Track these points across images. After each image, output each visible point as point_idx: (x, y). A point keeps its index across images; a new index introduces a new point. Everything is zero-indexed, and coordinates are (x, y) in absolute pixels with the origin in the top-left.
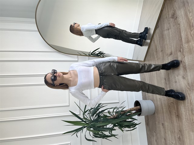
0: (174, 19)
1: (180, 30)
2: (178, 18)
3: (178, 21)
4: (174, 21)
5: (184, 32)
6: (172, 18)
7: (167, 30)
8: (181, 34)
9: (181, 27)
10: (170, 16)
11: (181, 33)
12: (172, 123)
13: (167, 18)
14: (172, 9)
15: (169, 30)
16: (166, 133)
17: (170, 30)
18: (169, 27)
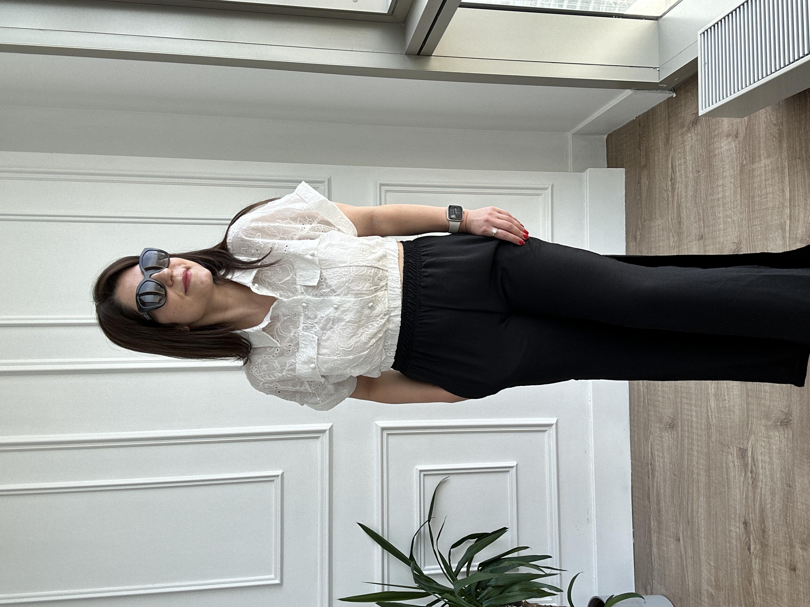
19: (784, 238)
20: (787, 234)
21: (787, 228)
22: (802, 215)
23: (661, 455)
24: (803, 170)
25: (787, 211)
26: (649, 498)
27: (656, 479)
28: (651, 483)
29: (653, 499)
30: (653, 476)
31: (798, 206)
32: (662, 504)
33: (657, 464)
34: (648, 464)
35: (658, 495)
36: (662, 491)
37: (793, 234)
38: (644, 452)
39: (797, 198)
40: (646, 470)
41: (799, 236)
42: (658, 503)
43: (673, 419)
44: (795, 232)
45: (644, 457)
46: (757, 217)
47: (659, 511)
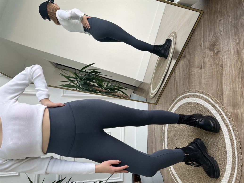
0: (214, 52)
1: (222, 77)
2: (220, 53)
3: (221, 59)
4: (212, 57)
5: (228, 83)
6: (210, 49)
7: (197, 67)
8: (222, 86)
9: (224, 72)
10: (207, 45)
11: (222, 83)
13: (201, 46)
14: (213, 33)
15: (201, 68)
17: (203, 70)
18: (203, 64)
19: (201, 49)
20: (202, 47)
21: (202, 45)
22: (208, 40)
23: (157, 128)
24: (209, 24)
25: (202, 39)
26: (153, 143)
27: (155, 136)
28: (154, 137)
29: (154, 143)
30: (154, 135)
31: (206, 36)
32: (157, 145)
33: (156, 131)
34: (153, 132)
35: (156, 142)
36: (157, 140)
37: (204, 46)
38: (152, 128)
39: (206, 34)
40: (152, 133)
41: (206, 47)
42: (156, 144)
44: (205, 46)
45: (152, 129)
46: (192, 44)
47: (156, 147)
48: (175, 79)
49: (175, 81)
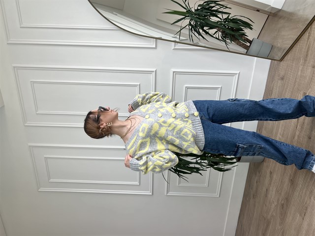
12: (282, 181)
16: (270, 185)
23: (276, 88)
33: (274, 91)
34: (270, 91)
38: (270, 86)
43: (284, 76)
48: (309, 36)
49: (308, 38)
